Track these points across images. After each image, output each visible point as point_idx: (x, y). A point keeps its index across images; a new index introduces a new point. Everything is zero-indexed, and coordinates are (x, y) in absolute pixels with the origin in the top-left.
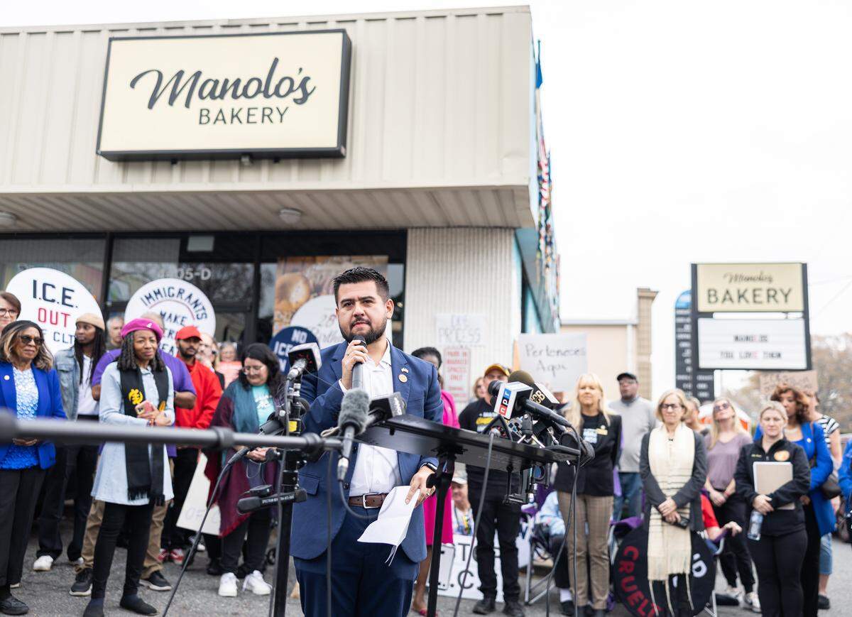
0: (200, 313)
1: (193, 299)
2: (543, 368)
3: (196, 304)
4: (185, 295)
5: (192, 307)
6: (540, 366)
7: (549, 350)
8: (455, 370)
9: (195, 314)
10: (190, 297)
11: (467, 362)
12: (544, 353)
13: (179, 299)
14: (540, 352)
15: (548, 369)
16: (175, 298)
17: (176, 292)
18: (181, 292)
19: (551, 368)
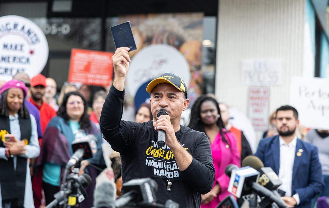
0: (34, 39)
1: (26, 29)
2: (314, 107)
3: (29, 32)
4: (19, 27)
5: (26, 36)
6: (311, 105)
7: (321, 92)
8: (257, 105)
9: (30, 41)
10: (23, 28)
11: (267, 99)
12: (317, 95)
13: (15, 31)
14: (313, 94)
15: (319, 108)
16: (12, 31)
17: (11, 26)
18: (16, 26)
19: (321, 108)
